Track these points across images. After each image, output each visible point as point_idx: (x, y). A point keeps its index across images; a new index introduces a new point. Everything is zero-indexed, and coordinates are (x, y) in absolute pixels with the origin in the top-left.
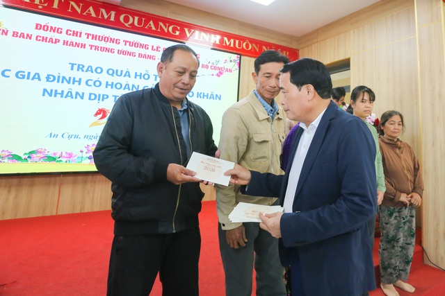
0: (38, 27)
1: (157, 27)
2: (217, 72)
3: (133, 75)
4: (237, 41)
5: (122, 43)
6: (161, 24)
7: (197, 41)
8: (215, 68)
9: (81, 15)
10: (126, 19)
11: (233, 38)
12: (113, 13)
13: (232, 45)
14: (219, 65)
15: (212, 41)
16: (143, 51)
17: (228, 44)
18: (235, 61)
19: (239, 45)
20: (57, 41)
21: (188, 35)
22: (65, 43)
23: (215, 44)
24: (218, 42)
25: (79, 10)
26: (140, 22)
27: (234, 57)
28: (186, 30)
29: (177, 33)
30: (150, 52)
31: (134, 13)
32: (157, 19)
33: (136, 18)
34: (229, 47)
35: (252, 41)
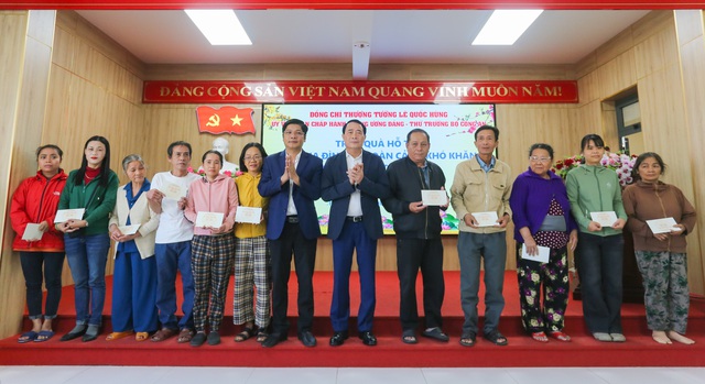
0: (312, 115)
1: (401, 93)
2: (469, 127)
3: (386, 144)
4: (489, 89)
5: (373, 115)
6: (405, 88)
7: (443, 98)
8: (466, 124)
9: (339, 98)
10: (374, 92)
11: (483, 85)
12: (362, 89)
13: (483, 95)
14: (469, 120)
15: (459, 95)
16: (392, 119)
17: (478, 93)
18: (488, 112)
19: (492, 93)
20: (325, 124)
21: (433, 94)
22: (331, 124)
23: (463, 98)
24: (466, 95)
25: (337, 94)
26: (385, 92)
27: (487, 107)
28: (430, 89)
29: (422, 94)
30: (398, 119)
31: (379, 84)
32: (400, 85)
33: (382, 89)
34: (480, 97)
35: (507, 84)
